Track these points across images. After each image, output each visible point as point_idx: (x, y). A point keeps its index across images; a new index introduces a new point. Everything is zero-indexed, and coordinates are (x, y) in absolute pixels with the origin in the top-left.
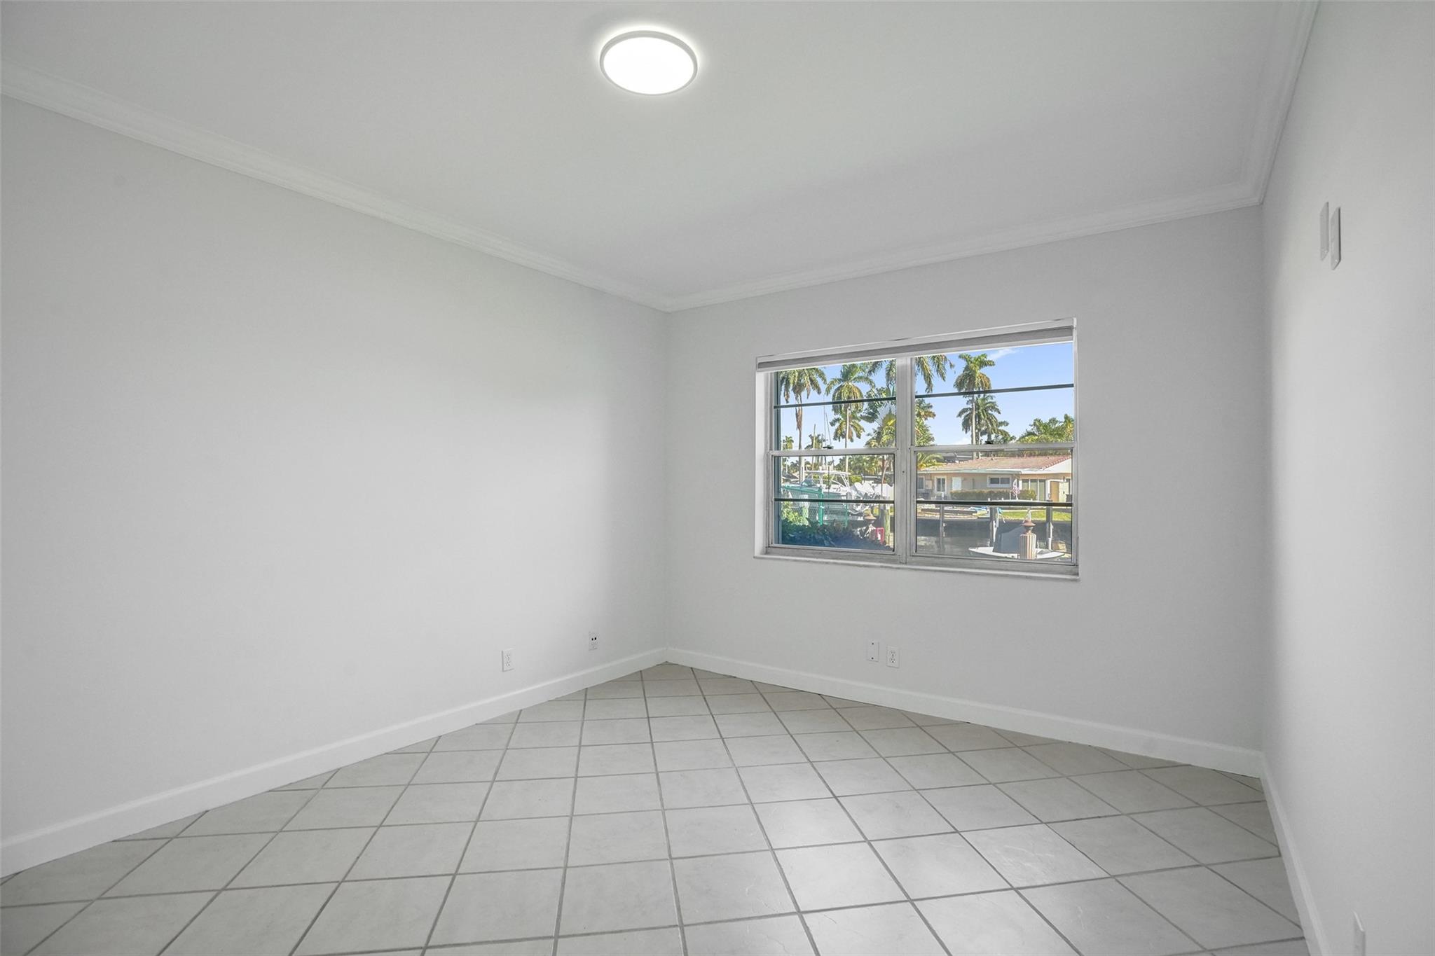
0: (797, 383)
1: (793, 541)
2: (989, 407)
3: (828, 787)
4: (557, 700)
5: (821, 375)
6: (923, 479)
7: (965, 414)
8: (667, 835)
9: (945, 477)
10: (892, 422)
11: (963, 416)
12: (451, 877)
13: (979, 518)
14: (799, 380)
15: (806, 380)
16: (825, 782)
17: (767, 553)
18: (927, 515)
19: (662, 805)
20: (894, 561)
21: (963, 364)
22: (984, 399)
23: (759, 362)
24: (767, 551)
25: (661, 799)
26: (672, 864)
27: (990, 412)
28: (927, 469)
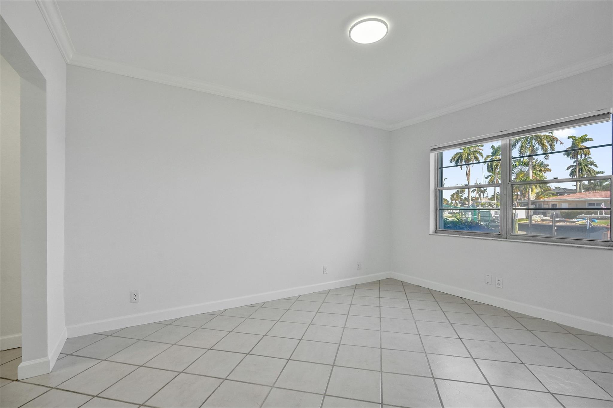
0: (467, 159)
1: (448, 228)
2: (589, 164)
3: (457, 334)
4: (344, 287)
5: (481, 154)
6: (542, 204)
7: (572, 169)
8: (381, 340)
9: (557, 203)
10: (522, 175)
11: (570, 170)
12: (299, 340)
13: (579, 225)
14: (468, 157)
15: (472, 157)
16: (456, 332)
17: (436, 233)
18: (544, 223)
19: (381, 329)
20: (500, 237)
21: (571, 141)
22: (585, 159)
23: (431, 148)
24: (436, 232)
25: (380, 327)
26: (381, 350)
27: (590, 166)
28: (545, 199)
